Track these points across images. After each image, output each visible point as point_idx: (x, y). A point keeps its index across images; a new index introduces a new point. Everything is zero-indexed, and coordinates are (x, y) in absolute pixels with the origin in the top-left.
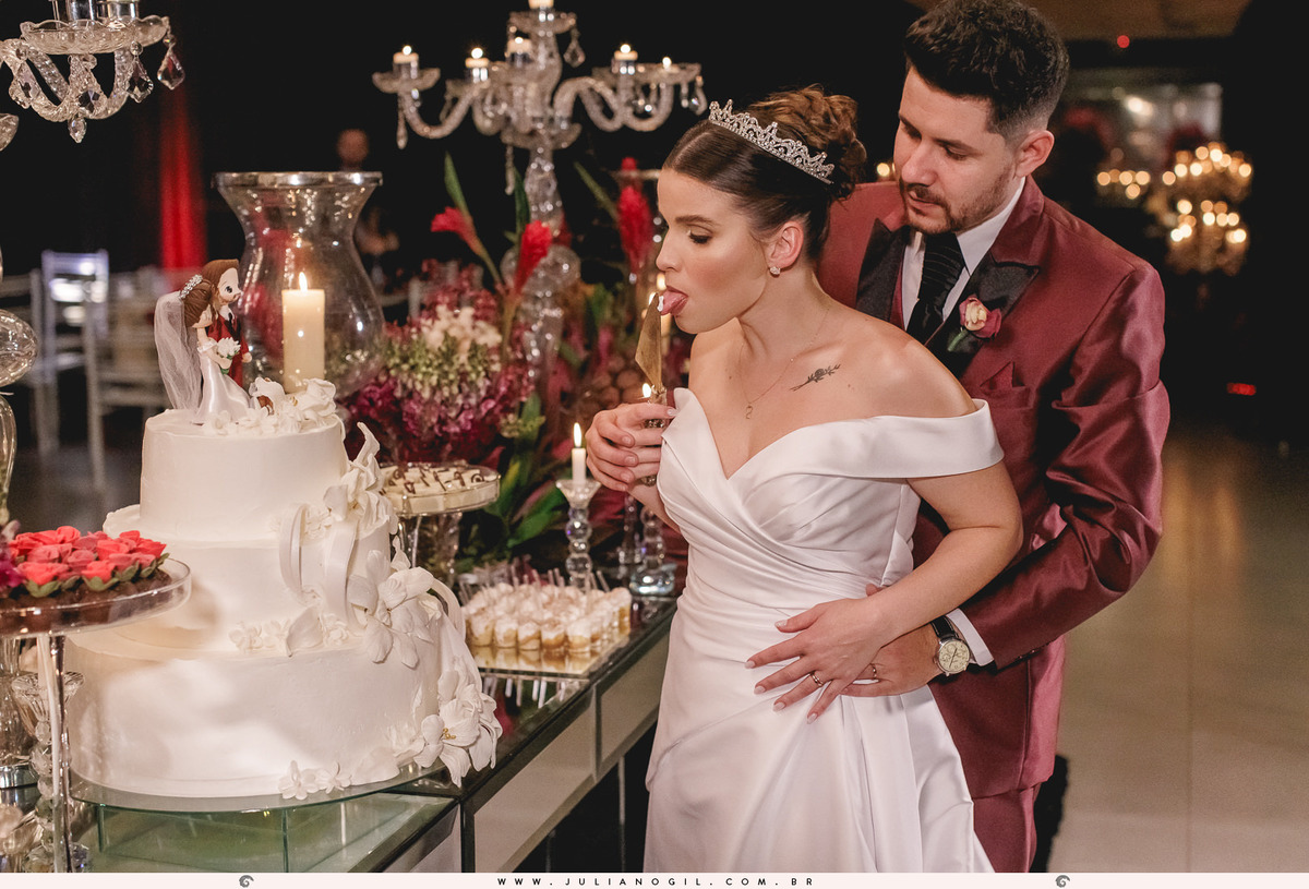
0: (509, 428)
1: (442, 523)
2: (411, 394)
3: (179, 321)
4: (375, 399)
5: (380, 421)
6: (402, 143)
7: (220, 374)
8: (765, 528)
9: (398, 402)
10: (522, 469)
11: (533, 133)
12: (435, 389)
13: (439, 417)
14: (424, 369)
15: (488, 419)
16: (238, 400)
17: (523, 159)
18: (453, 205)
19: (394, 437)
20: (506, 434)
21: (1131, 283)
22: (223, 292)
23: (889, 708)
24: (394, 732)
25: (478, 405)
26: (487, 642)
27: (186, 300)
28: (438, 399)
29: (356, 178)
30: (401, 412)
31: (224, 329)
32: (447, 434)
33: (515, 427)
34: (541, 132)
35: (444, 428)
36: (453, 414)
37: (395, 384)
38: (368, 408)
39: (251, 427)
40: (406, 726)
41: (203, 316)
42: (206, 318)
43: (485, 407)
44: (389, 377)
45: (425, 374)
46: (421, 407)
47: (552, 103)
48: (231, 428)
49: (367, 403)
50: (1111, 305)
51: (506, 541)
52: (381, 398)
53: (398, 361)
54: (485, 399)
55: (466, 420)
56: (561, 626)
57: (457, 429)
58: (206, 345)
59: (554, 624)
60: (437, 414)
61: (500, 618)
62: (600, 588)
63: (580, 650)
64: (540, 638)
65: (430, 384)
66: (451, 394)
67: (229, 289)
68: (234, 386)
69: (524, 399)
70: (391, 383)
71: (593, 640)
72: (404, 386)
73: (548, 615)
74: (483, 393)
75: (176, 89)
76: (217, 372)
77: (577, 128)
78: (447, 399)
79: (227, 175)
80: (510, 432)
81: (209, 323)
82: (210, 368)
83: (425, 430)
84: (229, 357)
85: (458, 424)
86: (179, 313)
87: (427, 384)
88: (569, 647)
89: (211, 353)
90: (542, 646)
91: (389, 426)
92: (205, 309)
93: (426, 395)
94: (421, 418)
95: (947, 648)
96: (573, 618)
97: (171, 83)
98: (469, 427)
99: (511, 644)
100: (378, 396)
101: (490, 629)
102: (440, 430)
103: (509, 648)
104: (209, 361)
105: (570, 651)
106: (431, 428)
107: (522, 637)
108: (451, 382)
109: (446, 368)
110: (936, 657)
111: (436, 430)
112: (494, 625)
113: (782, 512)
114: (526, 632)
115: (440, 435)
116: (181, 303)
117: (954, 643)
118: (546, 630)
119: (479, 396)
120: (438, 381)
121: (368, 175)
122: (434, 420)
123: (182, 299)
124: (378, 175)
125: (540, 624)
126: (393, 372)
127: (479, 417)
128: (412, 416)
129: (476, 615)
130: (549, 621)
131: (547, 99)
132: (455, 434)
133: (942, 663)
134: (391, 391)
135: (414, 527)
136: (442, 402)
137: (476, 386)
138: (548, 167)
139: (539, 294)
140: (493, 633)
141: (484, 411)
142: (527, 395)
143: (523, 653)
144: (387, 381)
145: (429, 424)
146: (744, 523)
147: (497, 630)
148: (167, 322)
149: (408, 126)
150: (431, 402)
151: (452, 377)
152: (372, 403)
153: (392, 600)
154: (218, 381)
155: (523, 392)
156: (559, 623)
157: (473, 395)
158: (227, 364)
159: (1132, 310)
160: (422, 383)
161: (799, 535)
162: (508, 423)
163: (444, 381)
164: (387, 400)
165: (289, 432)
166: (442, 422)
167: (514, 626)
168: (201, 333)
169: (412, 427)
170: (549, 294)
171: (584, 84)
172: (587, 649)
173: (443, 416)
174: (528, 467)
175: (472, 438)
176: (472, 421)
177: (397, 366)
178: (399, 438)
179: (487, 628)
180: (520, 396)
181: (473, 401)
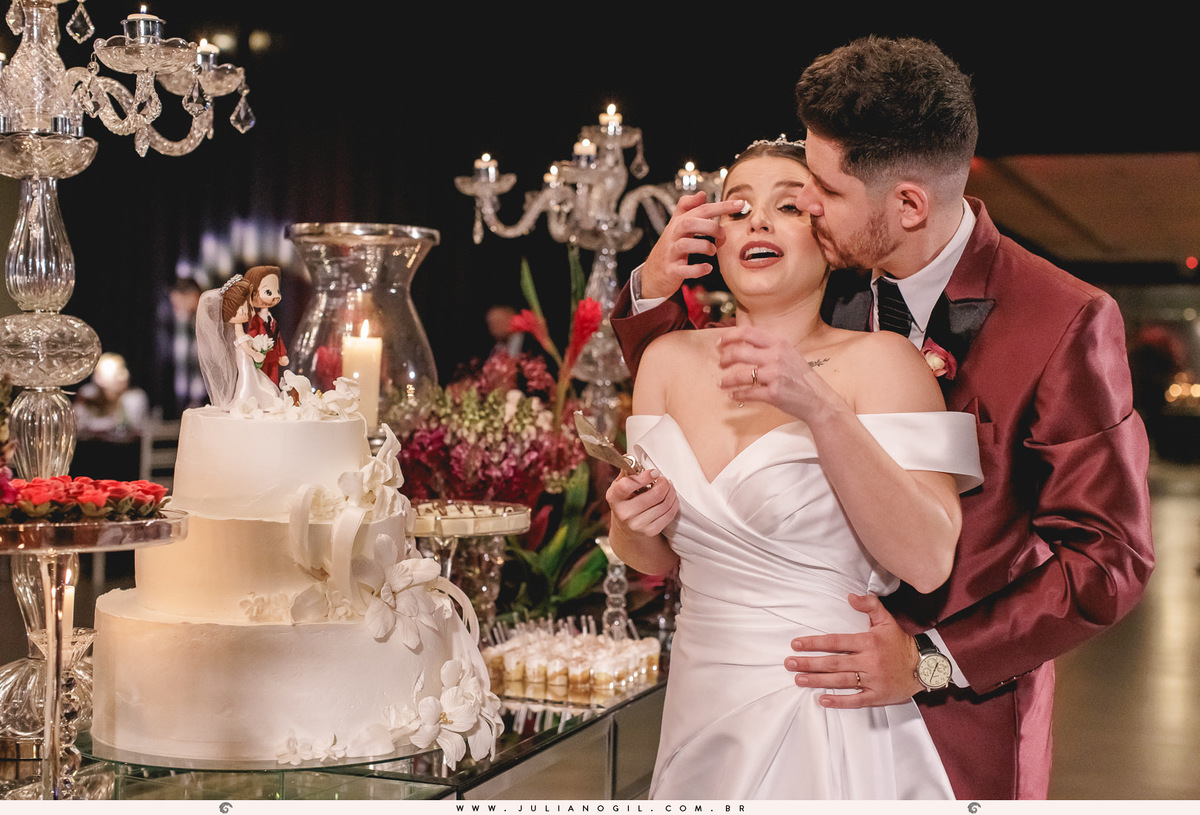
0: (553, 484)
1: (484, 567)
2: (461, 441)
3: (217, 314)
4: (426, 445)
5: (430, 465)
6: (478, 238)
7: (253, 367)
8: (750, 524)
9: (448, 449)
10: (569, 533)
11: (596, 233)
12: (481, 436)
13: (483, 462)
14: (471, 416)
15: (532, 472)
16: (267, 391)
17: (588, 259)
18: (527, 306)
19: (442, 481)
20: (550, 490)
21: (1090, 311)
22: (262, 294)
23: (873, 724)
24: (393, 712)
25: (522, 456)
26: (518, 676)
27: (225, 296)
28: (482, 445)
29: (415, 233)
30: (449, 458)
31: (262, 328)
32: (489, 478)
33: (559, 484)
34: (606, 234)
35: (487, 472)
36: (496, 459)
37: (446, 431)
38: (420, 452)
39: (276, 414)
40: (406, 708)
41: (240, 311)
42: (242, 314)
43: (529, 458)
44: (440, 425)
45: (471, 421)
46: (467, 452)
47: (617, 210)
48: (258, 414)
49: (418, 447)
50: (1070, 336)
51: (549, 597)
52: (431, 444)
53: (449, 411)
54: (529, 451)
55: (508, 465)
56: (587, 663)
57: (499, 474)
58: (241, 339)
59: (580, 661)
60: (480, 458)
61: (532, 655)
62: (631, 636)
63: (604, 687)
64: (567, 674)
65: (476, 431)
66: (495, 440)
67: (269, 293)
68: (266, 379)
69: (574, 467)
70: (441, 430)
71: (619, 679)
72: (454, 435)
73: (577, 654)
74: (527, 445)
75: (247, 132)
76: (250, 364)
77: (640, 233)
78: (491, 445)
79: (298, 226)
80: (554, 488)
81: (245, 319)
82: (244, 361)
83: (470, 475)
84: (262, 351)
85: (501, 469)
86: (218, 307)
87: (473, 431)
88: (595, 684)
89: (245, 345)
90: (569, 682)
91: (438, 470)
92: (242, 303)
93: (472, 440)
94: (467, 462)
95: (927, 662)
96: (599, 657)
97: (243, 127)
98: (511, 474)
99: (542, 679)
100: (428, 441)
101: (521, 665)
102: (484, 474)
103: (538, 683)
104: (244, 354)
105: (595, 688)
106: (475, 473)
107: (550, 673)
108: (496, 429)
109: (492, 417)
110: (916, 670)
111: (480, 473)
112: (525, 662)
113: (766, 503)
114: (556, 667)
115: (483, 479)
116: (221, 298)
117: (935, 657)
118: (572, 665)
119: (523, 448)
120: (484, 429)
121: (424, 230)
122: (478, 464)
123: (222, 294)
124: (436, 233)
125: (567, 661)
126: (444, 421)
127: (522, 467)
128: (458, 460)
129: (509, 651)
130: (577, 659)
131: (613, 205)
132: (498, 478)
133: (922, 677)
134: (441, 438)
135: (448, 557)
136: (487, 449)
137: (521, 438)
138: (611, 265)
139: (599, 383)
140: (524, 672)
141: (527, 462)
142: (577, 464)
143: (552, 688)
144: (438, 428)
145: (473, 469)
146: (730, 522)
147: (527, 665)
148: (207, 316)
149: (485, 227)
150: (475, 447)
151: (496, 425)
152: (423, 448)
153: (399, 584)
154: (251, 372)
155: (573, 461)
156: (586, 660)
157: (518, 446)
158: (261, 358)
159: (1092, 341)
160: (469, 429)
161: (783, 527)
162: (552, 480)
163: (489, 429)
164: (437, 445)
165: (310, 419)
166: (485, 466)
167: (543, 662)
168: (239, 328)
169: (457, 469)
170: (608, 383)
171: (646, 192)
172: (611, 686)
173: (486, 461)
174: (575, 531)
175: (515, 487)
176: (514, 468)
177: (448, 416)
178: (447, 482)
179: (518, 663)
180: (570, 464)
181: (517, 451)
